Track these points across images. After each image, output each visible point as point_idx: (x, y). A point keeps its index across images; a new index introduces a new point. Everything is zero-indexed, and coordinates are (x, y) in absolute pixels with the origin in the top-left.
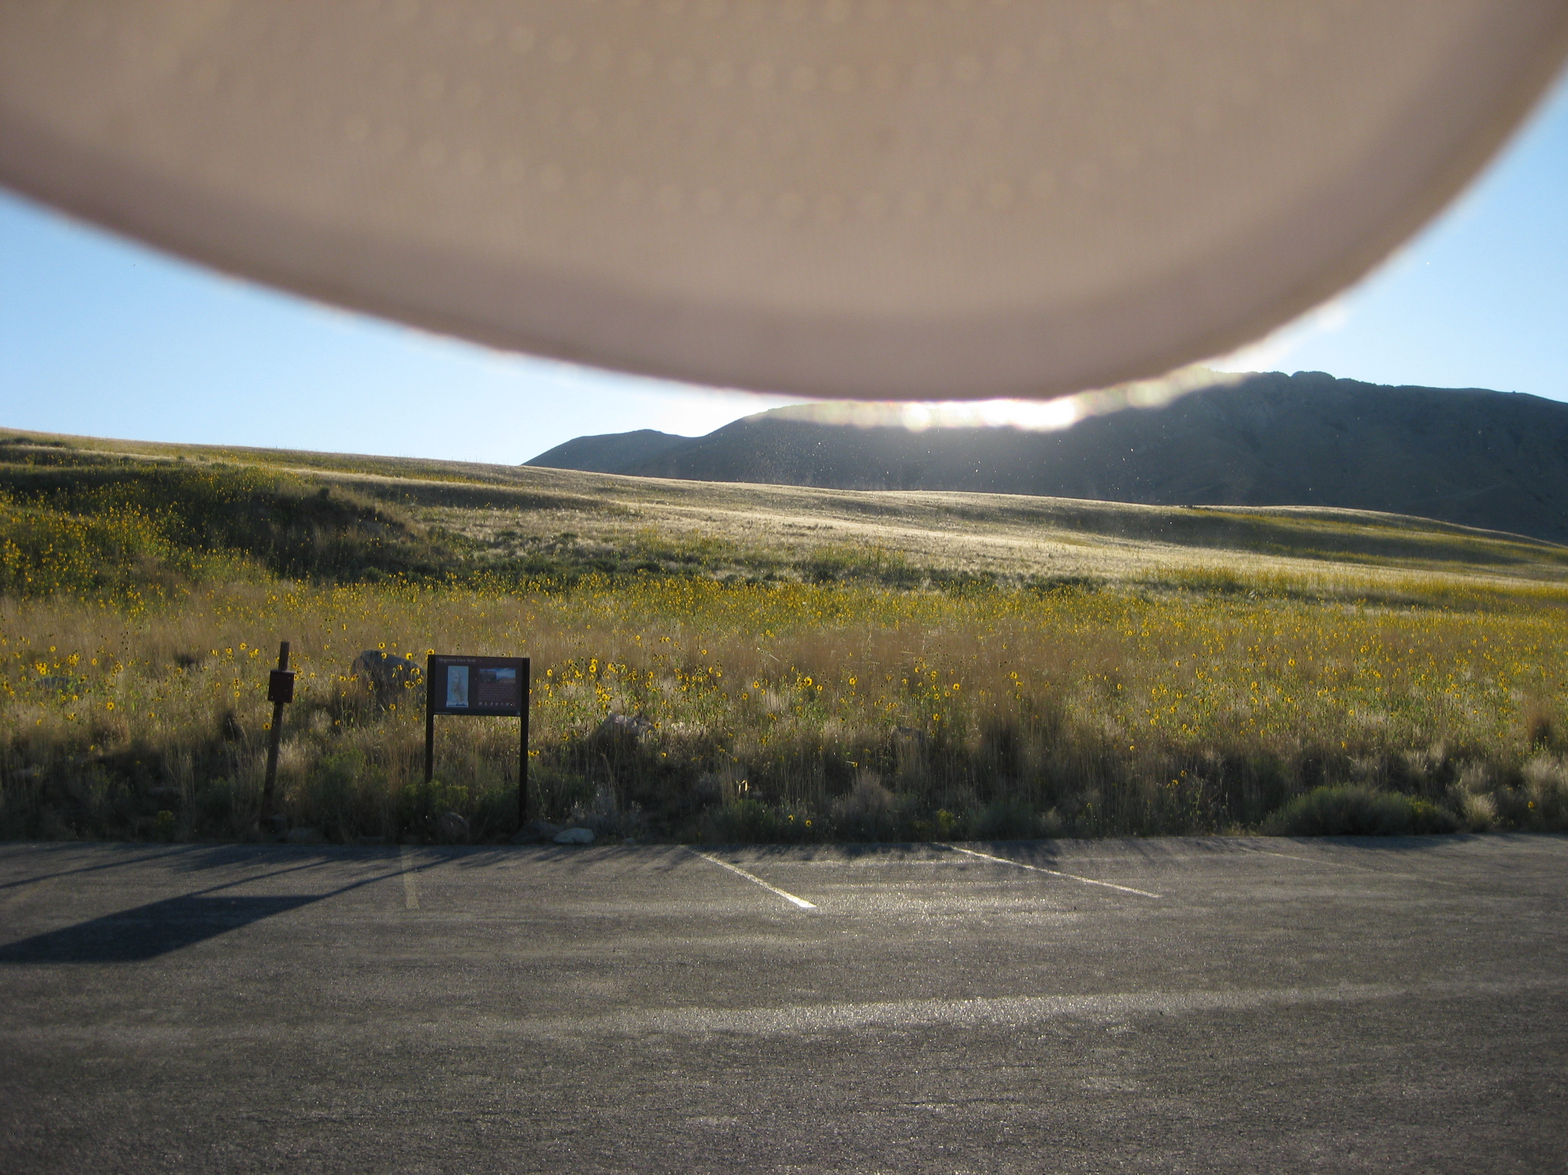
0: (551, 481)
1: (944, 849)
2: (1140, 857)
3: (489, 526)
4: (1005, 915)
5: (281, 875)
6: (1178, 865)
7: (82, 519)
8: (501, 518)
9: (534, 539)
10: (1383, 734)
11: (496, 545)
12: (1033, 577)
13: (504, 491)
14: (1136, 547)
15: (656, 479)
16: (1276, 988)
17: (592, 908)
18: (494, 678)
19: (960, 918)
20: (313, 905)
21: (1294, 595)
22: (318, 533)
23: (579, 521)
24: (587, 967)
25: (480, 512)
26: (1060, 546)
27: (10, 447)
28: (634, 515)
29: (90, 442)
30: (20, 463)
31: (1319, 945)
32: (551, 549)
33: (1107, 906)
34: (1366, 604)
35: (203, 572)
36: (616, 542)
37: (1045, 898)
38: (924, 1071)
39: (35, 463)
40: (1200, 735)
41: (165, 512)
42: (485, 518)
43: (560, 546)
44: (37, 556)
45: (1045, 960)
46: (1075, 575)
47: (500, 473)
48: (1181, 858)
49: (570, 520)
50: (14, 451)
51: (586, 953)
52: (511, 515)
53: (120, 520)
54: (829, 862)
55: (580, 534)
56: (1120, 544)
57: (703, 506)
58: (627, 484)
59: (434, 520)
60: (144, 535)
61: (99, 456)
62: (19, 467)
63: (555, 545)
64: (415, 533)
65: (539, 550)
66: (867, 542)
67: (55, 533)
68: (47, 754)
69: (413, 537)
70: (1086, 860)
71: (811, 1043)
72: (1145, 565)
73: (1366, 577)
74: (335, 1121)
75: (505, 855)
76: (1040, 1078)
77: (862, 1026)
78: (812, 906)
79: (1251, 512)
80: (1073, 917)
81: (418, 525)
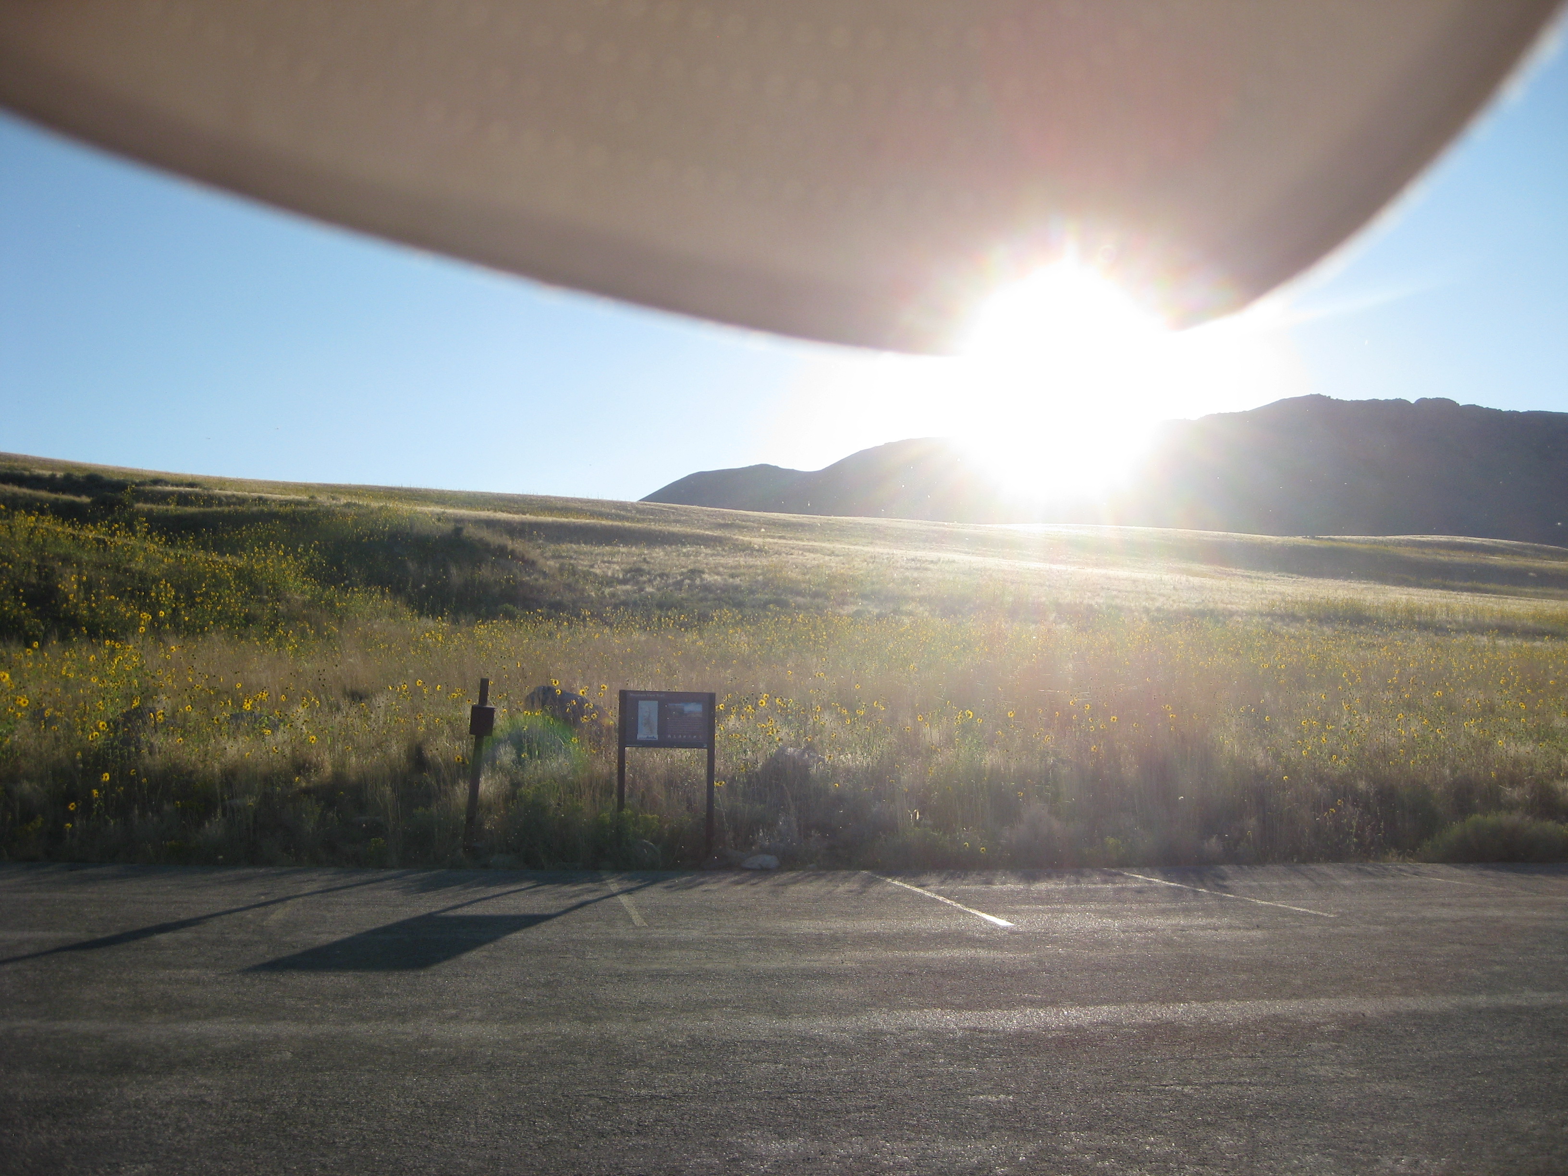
0: (672, 517)
1: (1116, 874)
2: (1307, 881)
3: (617, 563)
4: (1192, 932)
5: (504, 897)
6: (1345, 888)
7: (229, 558)
8: (629, 554)
9: (662, 575)
10: (1530, 763)
11: (624, 582)
12: (1158, 610)
13: (630, 527)
14: (1258, 578)
15: (776, 514)
16: (1465, 994)
17: (807, 926)
18: (681, 712)
19: (1151, 935)
20: (550, 922)
21: (1424, 627)
22: (454, 571)
23: (705, 557)
24: (824, 976)
25: (607, 548)
26: (1184, 578)
27: (148, 488)
28: (758, 551)
29: (222, 483)
30: (162, 504)
31: (1497, 959)
32: (679, 585)
33: (1287, 924)
34: (1497, 635)
35: (346, 610)
36: (743, 578)
37: (1226, 917)
38: (1163, 1060)
39: (178, 504)
40: (1350, 766)
41: (306, 550)
42: (613, 555)
43: (687, 581)
44: (191, 597)
45: (1244, 971)
46: (1201, 607)
47: (620, 509)
48: (1346, 882)
49: (696, 556)
50: (152, 492)
51: (818, 964)
52: (637, 552)
53: (265, 560)
54: (1010, 886)
55: (707, 571)
56: (1242, 576)
57: (824, 541)
58: (747, 519)
59: (563, 557)
60: (289, 575)
61: (234, 496)
62: (162, 507)
63: (683, 580)
64: (546, 570)
65: (668, 586)
66: (991, 575)
67: (206, 573)
68: (256, 786)
69: (545, 574)
70: (1254, 884)
71: (1054, 1038)
72: (1270, 597)
73: (1496, 607)
74: (664, 1098)
75: (702, 880)
76: (1268, 1066)
77: (1096, 1025)
78: (1009, 924)
79: (1375, 542)
80: (1258, 934)
81: (548, 563)
